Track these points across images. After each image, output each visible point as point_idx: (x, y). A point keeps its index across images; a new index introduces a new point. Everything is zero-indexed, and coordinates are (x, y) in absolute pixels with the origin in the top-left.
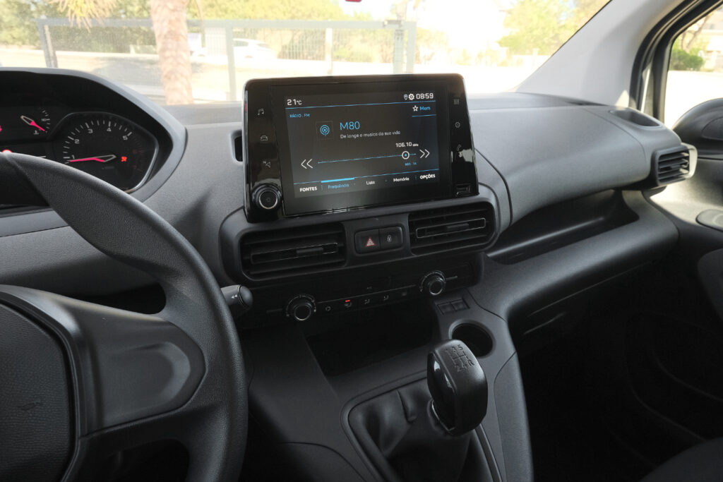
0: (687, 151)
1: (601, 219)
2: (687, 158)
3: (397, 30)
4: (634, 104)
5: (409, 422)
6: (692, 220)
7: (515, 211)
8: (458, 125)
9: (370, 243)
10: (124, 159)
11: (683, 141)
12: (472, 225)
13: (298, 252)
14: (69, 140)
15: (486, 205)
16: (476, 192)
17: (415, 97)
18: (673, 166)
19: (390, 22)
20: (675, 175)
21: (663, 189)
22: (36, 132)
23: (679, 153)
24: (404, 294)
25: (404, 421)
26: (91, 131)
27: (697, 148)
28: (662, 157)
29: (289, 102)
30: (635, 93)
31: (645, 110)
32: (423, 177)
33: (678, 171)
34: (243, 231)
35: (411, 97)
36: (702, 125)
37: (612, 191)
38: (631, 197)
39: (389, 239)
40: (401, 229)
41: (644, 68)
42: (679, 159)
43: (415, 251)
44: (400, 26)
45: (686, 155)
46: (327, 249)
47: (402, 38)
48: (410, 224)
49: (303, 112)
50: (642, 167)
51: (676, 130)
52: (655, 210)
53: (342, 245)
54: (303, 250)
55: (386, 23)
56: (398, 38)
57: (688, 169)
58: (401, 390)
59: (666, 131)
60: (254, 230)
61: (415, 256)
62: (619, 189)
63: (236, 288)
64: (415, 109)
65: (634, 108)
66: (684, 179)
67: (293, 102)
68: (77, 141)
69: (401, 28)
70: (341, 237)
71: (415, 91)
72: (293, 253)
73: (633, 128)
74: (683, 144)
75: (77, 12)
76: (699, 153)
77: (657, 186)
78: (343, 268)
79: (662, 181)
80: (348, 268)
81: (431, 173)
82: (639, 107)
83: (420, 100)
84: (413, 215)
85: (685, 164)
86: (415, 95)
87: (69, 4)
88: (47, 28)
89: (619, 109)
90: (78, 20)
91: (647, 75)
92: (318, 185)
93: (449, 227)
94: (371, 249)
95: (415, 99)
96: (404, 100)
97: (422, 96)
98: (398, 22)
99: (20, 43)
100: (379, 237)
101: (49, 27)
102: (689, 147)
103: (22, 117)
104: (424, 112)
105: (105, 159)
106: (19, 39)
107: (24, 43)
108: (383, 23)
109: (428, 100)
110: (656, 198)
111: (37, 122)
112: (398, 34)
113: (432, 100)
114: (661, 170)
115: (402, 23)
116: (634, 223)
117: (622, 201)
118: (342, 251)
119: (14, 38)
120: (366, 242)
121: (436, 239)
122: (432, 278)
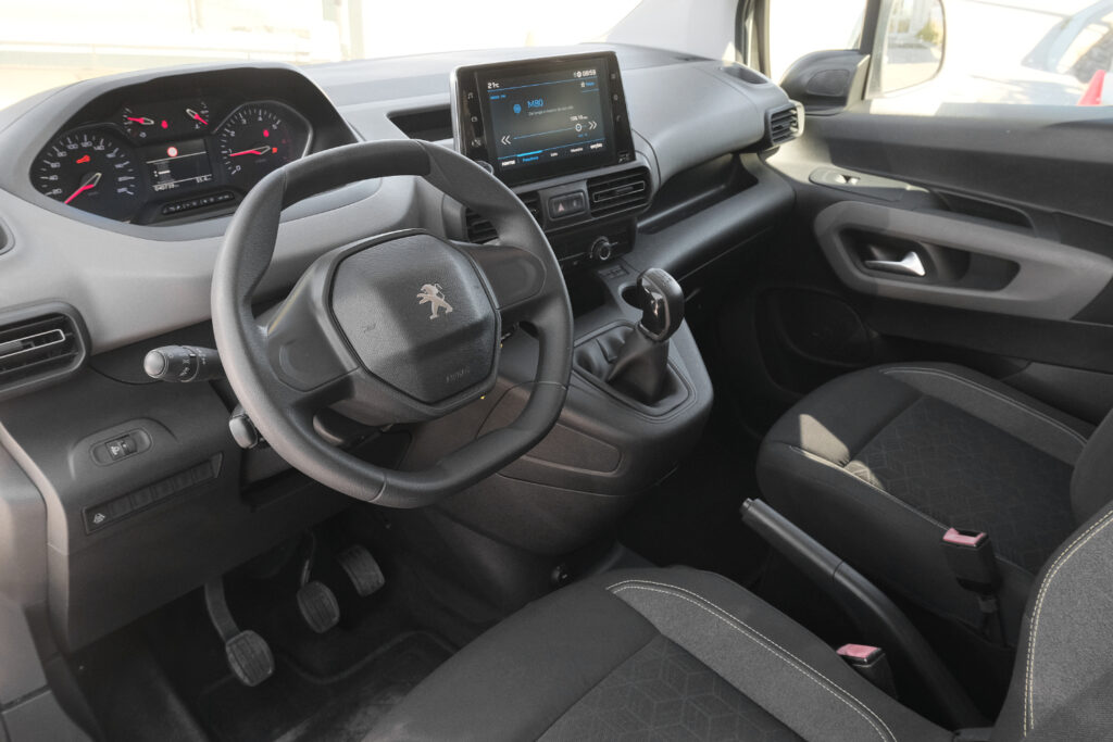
0: (795, 109)
1: (723, 187)
2: (796, 116)
4: (741, 57)
5: (610, 362)
6: (806, 181)
7: (662, 175)
8: (616, 97)
9: (561, 208)
10: (275, 149)
11: (791, 98)
12: (636, 187)
14: (226, 133)
15: (643, 171)
16: (633, 158)
17: (582, 74)
18: (784, 124)
20: (786, 134)
21: (776, 150)
22: (197, 127)
23: (787, 111)
24: (575, 263)
25: (605, 362)
26: (244, 121)
27: (804, 104)
28: (774, 116)
29: (490, 84)
30: (740, 44)
31: (751, 66)
32: (592, 147)
33: (788, 130)
35: (579, 74)
36: (806, 80)
37: (730, 156)
38: (749, 160)
39: (575, 204)
40: (582, 194)
41: (746, 17)
42: (789, 117)
43: (594, 215)
45: (794, 112)
48: (589, 190)
49: (500, 93)
50: (756, 129)
51: (783, 86)
52: (772, 173)
57: (797, 127)
58: (598, 338)
59: (774, 88)
61: (594, 219)
62: (737, 153)
64: (583, 85)
65: (741, 63)
66: (794, 138)
67: (492, 86)
68: (233, 134)
70: (537, 205)
71: (582, 68)
73: (743, 86)
74: (791, 101)
76: (806, 110)
77: (771, 146)
79: (776, 140)
81: (599, 142)
82: (745, 62)
83: (586, 76)
84: (590, 181)
85: (795, 122)
86: (582, 72)
89: (727, 65)
91: (750, 24)
92: (515, 159)
94: (562, 214)
95: (582, 76)
96: (573, 77)
97: (586, 73)
100: (567, 202)
102: (797, 103)
103: (188, 111)
104: (589, 88)
105: (261, 151)
109: (591, 76)
110: (772, 160)
111: (199, 114)
113: (594, 76)
114: (774, 129)
116: (755, 187)
117: (740, 165)
120: (557, 208)
121: (609, 202)
122: (600, 244)
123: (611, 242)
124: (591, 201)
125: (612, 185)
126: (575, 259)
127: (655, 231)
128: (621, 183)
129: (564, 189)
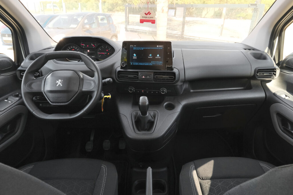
0: (275, 69)
2: (275, 72)
3: (254, 8)
8: (169, 53)
9: (144, 77)
10: (108, 54)
12: (170, 77)
15: (174, 74)
16: (172, 70)
19: (251, 5)
23: (272, 69)
24: (157, 92)
26: (103, 48)
28: (259, 70)
29: (131, 45)
38: (255, 82)
40: (151, 75)
44: (257, 6)
46: (134, 77)
47: (256, 12)
48: (154, 74)
54: (130, 76)
55: (250, 5)
56: (255, 12)
57: (275, 75)
60: (121, 70)
61: (154, 82)
63: (109, 79)
69: (257, 7)
70: (137, 75)
72: (127, 76)
75: (135, 4)
78: (138, 81)
79: (259, 78)
84: (154, 72)
87: (133, 1)
88: (127, 8)
90: (135, 6)
98: (256, 5)
99: (122, 11)
100: (146, 76)
101: (128, 7)
102: (278, 68)
103: (92, 44)
105: (105, 53)
106: (122, 9)
107: (123, 11)
108: (249, 5)
111: (94, 45)
112: (255, 10)
113: (163, 47)
114: (259, 74)
115: (258, 5)
118: (137, 78)
119: (120, 9)
121: (160, 79)
122: (163, 89)
123: (167, 90)
124: (154, 78)
126: (152, 91)
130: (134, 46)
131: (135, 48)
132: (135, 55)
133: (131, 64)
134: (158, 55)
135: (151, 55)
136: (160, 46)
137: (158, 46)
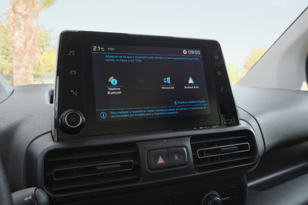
7: (267, 144)
12: (240, 147)
13: (98, 168)
15: (247, 135)
16: (238, 124)
17: (188, 52)
29: (95, 48)
34: (48, 148)
39: (176, 158)
40: (185, 149)
43: (200, 169)
46: (124, 165)
48: (192, 146)
53: (137, 163)
54: (102, 166)
60: (59, 147)
61: (198, 174)
67: (97, 49)
70: (136, 156)
78: (138, 184)
80: (141, 184)
83: (191, 54)
84: (193, 138)
86: (187, 51)
93: (223, 149)
94: (162, 167)
95: (188, 54)
100: (168, 156)
109: (196, 55)
113: (199, 55)
118: (137, 169)
120: (157, 160)
121: (212, 159)
122: (210, 198)
124: (195, 157)
125: (219, 143)
127: (265, 189)
128: (227, 142)
129: (166, 143)
130: (106, 50)
131: (110, 58)
132: (113, 81)
133: (103, 116)
134: (191, 81)
135: (168, 80)
136: (192, 52)
137: (185, 52)
